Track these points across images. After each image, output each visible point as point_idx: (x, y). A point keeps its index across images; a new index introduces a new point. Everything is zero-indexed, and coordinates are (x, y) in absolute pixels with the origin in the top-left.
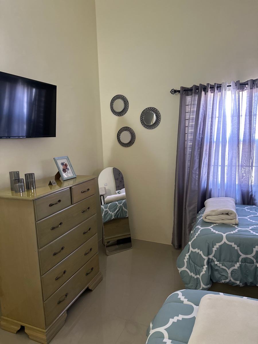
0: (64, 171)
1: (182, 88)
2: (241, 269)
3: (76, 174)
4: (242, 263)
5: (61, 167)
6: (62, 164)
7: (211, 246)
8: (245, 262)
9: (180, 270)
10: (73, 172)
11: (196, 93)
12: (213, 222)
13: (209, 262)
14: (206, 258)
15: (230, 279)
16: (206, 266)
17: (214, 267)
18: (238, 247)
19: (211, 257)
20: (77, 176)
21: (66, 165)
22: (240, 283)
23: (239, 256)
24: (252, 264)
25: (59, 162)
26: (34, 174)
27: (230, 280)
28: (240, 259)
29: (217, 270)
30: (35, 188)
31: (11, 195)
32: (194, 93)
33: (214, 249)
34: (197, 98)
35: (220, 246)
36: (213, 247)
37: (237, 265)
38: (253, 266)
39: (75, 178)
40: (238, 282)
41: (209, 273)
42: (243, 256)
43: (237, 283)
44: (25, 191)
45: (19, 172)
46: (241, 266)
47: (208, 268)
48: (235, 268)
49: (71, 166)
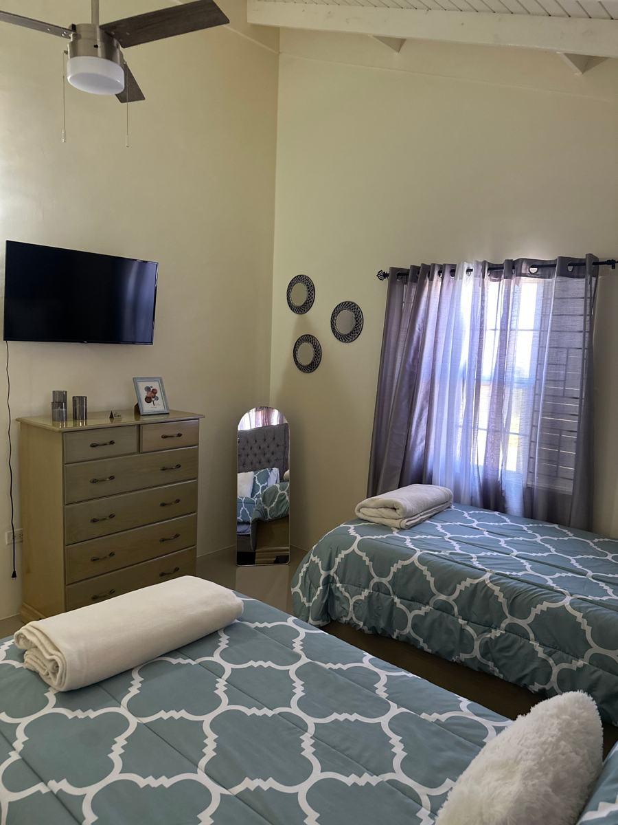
0: (148, 400)
1: (392, 269)
2: (369, 602)
3: (170, 408)
4: (374, 592)
5: (144, 394)
6: (148, 389)
7: (334, 553)
8: (378, 591)
9: (293, 590)
10: (165, 403)
11: (415, 280)
12: (368, 519)
13: (328, 581)
14: (323, 573)
15: (351, 616)
16: (321, 588)
17: (334, 591)
18: (370, 561)
19: (332, 572)
20: (170, 410)
21: (154, 392)
22: (364, 625)
23: (370, 578)
24: (388, 596)
25: (142, 386)
26: (86, 397)
27: (352, 618)
28: (372, 584)
29: (338, 598)
30: (86, 419)
31: (51, 425)
32: (412, 281)
33: (338, 560)
34: (414, 290)
35: (347, 556)
36: (337, 557)
37: (366, 593)
38: (388, 599)
39: (168, 414)
40: (361, 624)
41: (323, 599)
42: (376, 579)
43: (359, 625)
44: (66, 420)
45: (66, 392)
46: (370, 596)
47: (324, 592)
48: (361, 598)
49: (164, 395)
